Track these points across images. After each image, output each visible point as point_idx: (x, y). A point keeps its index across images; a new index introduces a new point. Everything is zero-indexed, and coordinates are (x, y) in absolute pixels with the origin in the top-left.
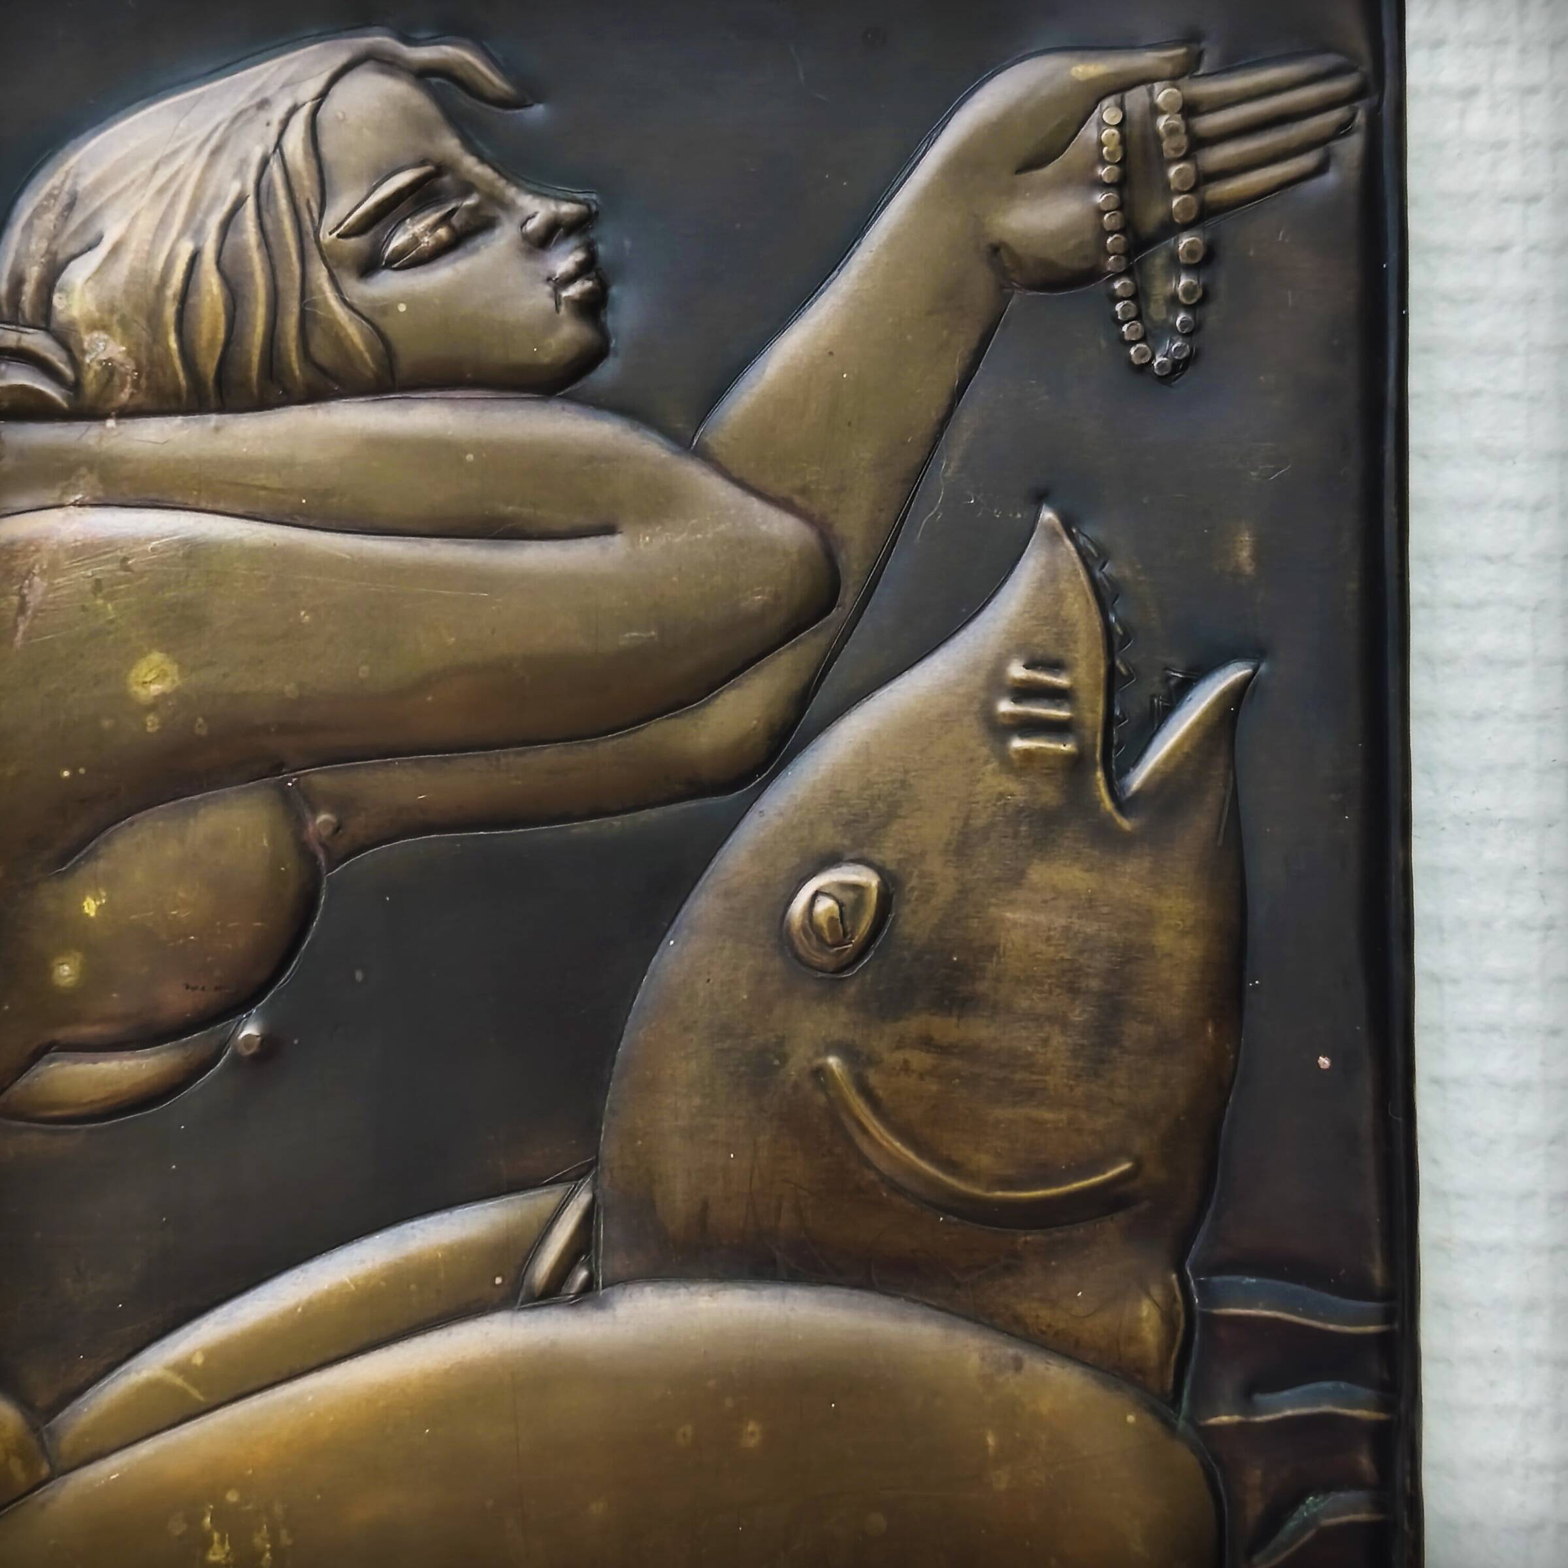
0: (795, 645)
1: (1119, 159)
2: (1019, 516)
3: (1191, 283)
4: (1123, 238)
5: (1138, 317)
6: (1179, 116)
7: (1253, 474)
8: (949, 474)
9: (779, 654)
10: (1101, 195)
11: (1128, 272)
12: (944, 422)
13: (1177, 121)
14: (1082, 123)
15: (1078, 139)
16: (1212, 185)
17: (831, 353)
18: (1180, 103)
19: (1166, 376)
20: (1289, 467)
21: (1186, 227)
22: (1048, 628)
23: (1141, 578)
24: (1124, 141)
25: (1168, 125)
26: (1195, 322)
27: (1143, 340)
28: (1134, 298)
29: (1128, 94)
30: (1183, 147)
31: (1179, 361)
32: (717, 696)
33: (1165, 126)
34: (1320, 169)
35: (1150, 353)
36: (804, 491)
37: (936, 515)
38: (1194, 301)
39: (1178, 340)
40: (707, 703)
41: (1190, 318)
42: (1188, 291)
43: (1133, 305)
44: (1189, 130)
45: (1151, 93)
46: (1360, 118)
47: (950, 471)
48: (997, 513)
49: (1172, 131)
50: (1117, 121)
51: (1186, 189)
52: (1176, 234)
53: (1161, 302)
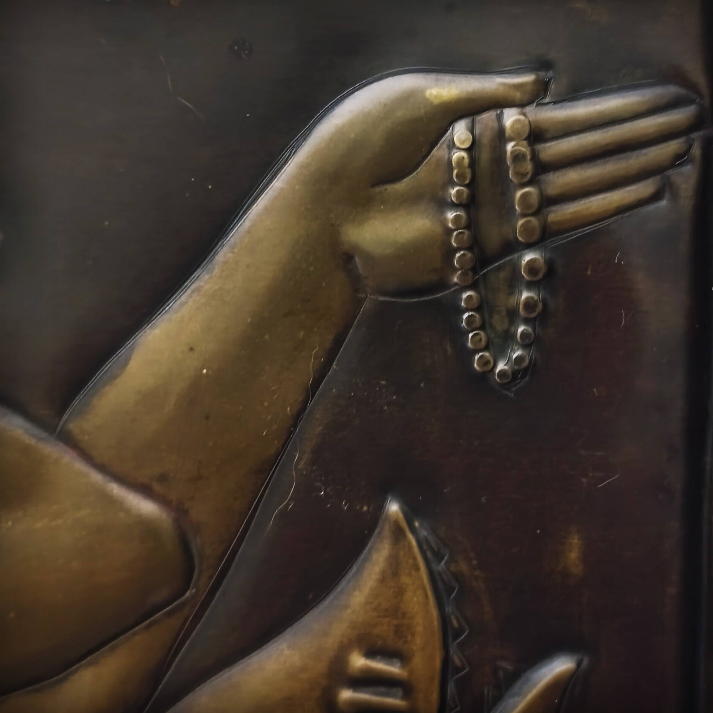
0: (149, 626)
1: (467, 182)
2: (365, 508)
3: (532, 298)
4: (469, 255)
5: (482, 327)
6: (525, 143)
7: (584, 480)
8: (301, 466)
9: (135, 634)
10: (451, 214)
11: (473, 286)
12: (297, 417)
13: (524, 148)
14: (434, 144)
15: (431, 158)
16: (554, 208)
17: (191, 349)
18: (527, 129)
19: (507, 383)
20: (617, 476)
21: (529, 246)
22: (388, 619)
23: (477, 573)
24: (473, 163)
25: (516, 151)
26: (535, 335)
27: (486, 348)
28: (478, 309)
29: (478, 118)
30: (527, 173)
31: (519, 371)
32: (74, 673)
33: (512, 152)
34: (656, 197)
35: (492, 361)
36: (163, 478)
37: (288, 505)
38: (534, 315)
39: (518, 349)
40: (64, 679)
41: (530, 330)
42: (529, 305)
43: (477, 316)
44: (535, 157)
45: (500, 118)
46: (696, 151)
47: (302, 463)
48: (345, 505)
49: (517, 157)
50: (467, 145)
51: (530, 211)
52: (521, 251)
53: (504, 313)
